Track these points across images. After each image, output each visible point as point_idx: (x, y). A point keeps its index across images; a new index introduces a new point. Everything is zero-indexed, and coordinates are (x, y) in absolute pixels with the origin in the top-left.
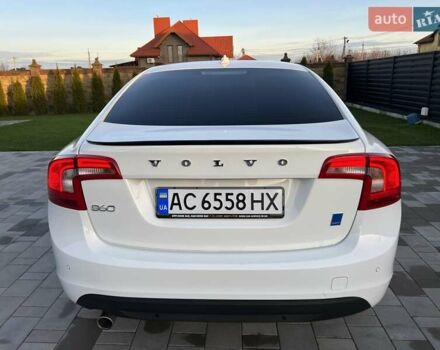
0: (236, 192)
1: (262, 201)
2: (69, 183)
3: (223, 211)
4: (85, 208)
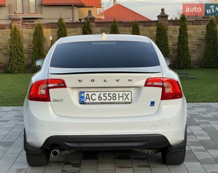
0: (112, 93)
1: (123, 97)
3: (107, 101)
4: (50, 101)
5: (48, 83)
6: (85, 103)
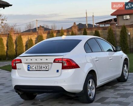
0: (41, 66)
2: (14, 64)
3: (38, 69)
4: (17, 69)
5: (15, 61)
6: (30, 70)
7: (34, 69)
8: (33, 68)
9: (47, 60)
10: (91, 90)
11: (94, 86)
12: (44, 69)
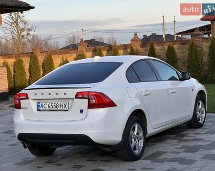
0: (56, 103)
1: (63, 106)
2: (18, 101)
4: (21, 108)
5: (19, 96)
6: (40, 111)
7: (47, 109)
8: (46, 106)
9: (65, 94)
10: (137, 140)
11: (141, 134)
12: (61, 108)
